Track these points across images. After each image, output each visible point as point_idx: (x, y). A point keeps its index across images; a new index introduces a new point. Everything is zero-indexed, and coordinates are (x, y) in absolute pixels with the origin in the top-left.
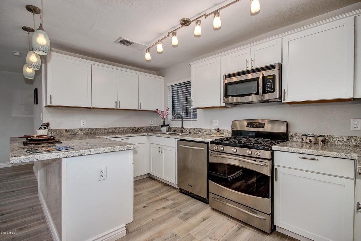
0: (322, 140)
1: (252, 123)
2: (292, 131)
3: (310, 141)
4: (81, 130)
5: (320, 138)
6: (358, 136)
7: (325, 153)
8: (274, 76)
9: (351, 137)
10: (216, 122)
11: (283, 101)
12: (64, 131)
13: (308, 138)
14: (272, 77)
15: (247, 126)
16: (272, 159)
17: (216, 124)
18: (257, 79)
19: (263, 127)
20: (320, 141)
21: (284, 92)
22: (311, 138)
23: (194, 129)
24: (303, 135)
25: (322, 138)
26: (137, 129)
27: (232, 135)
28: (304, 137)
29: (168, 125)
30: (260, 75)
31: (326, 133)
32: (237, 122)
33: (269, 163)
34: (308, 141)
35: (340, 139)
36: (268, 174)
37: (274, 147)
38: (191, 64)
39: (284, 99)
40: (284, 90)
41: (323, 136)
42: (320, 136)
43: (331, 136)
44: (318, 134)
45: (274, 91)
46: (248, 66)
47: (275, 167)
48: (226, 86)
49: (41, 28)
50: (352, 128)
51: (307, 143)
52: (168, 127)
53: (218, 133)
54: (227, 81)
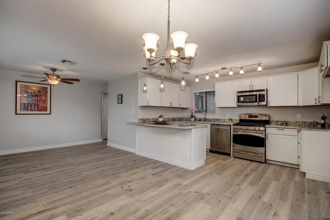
0: (285, 123)
1: (251, 116)
2: (271, 119)
3: (280, 123)
4: (152, 119)
5: (284, 122)
6: (300, 121)
7: (287, 127)
8: (264, 94)
9: (297, 122)
10: (228, 115)
11: (268, 106)
12: (146, 119)
13: (279, 122)
14: (263, 95)
15: (249, 117)
16: (265, 131)
17: (228, 116)
18: (256, 95)
19: (257, 117)
20: (284, 124)
21: (269, 102)
22: (280, 122)
23: (214, 119)
24: (277, 121)
25: (285, 122)
26: (174, 119)
27: (240, 122)
28: (277, 122)
29: (194, 117)
30: (258, 93)
31: (287, 120)
32: (242, 115)
33: (264, 132)
34: (279, 124)
35: (293, 123)
36: (264, 137)
37: (266, 126)
38: (215, 83)
39: (269, 105)
40: (269, 101)
41: (285, 121)
42: (284, 121)
43: (289, 122)
44: (283, 120)
45: (264, 101)
46: (251, 88)
47: (266, 134)
48: (239, 97)
49: (183, 79)
50: (298, 118)
51: (278, 124)
52: (194, 118)
53: (231, 121)
54: (239, 94)
